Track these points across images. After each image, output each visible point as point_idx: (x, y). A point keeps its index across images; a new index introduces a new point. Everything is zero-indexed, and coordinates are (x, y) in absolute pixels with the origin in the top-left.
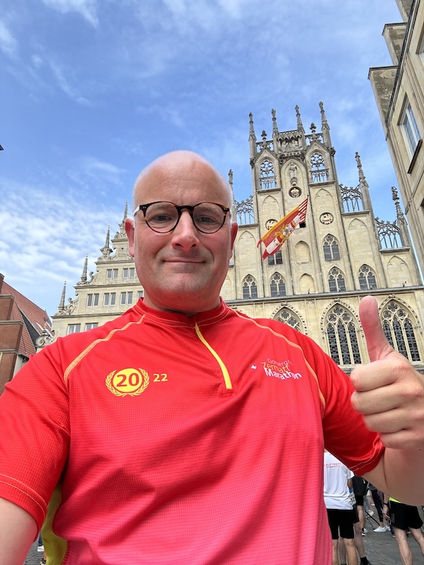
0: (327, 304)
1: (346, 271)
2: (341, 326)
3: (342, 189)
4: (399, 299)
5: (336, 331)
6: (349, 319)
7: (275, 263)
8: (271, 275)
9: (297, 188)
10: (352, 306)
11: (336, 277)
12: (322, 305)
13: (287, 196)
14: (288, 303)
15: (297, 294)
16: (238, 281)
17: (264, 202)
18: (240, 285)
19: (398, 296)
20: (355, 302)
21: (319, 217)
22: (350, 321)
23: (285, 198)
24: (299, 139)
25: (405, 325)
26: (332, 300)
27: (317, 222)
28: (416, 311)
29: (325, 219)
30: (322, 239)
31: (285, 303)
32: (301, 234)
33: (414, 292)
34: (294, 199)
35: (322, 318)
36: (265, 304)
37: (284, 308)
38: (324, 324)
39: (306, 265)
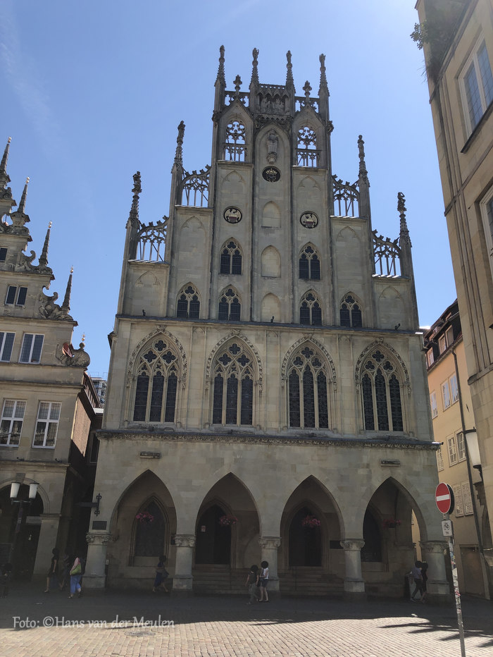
0: (293, 341)
1: (325, 298)
2: (308, 374)
3: (336, 182)
4: (388, 345)
5: (301, 379)
6: (320, 364)
7: (231, 272)
8: (222, 288)
9: (275, 169)
10: (327, 347)
11: (311, 305)
12: (287, 341)
13: (260, 178)
14: (242, 332)
15: (255, 320)
16: (173, 290)
17: (226, 179)
18: (175, 297)
20: (331, 341)
21: (300, 215)
22: (321, 368)
23: (257, 179)
24: (286, 99)
25: (390, 381)
26: (302, 336)
27: (296, 222)
28: (407, 364)
29: (308, 220)
30: (300, 248)
31: (237, 331)
32: (271, 235)
33: (407, 339)
34: (269, 182)
35: (285, 359)
36: (209, 329)
37: (235, 338)
38: (286, 367)
39: (274, 280)
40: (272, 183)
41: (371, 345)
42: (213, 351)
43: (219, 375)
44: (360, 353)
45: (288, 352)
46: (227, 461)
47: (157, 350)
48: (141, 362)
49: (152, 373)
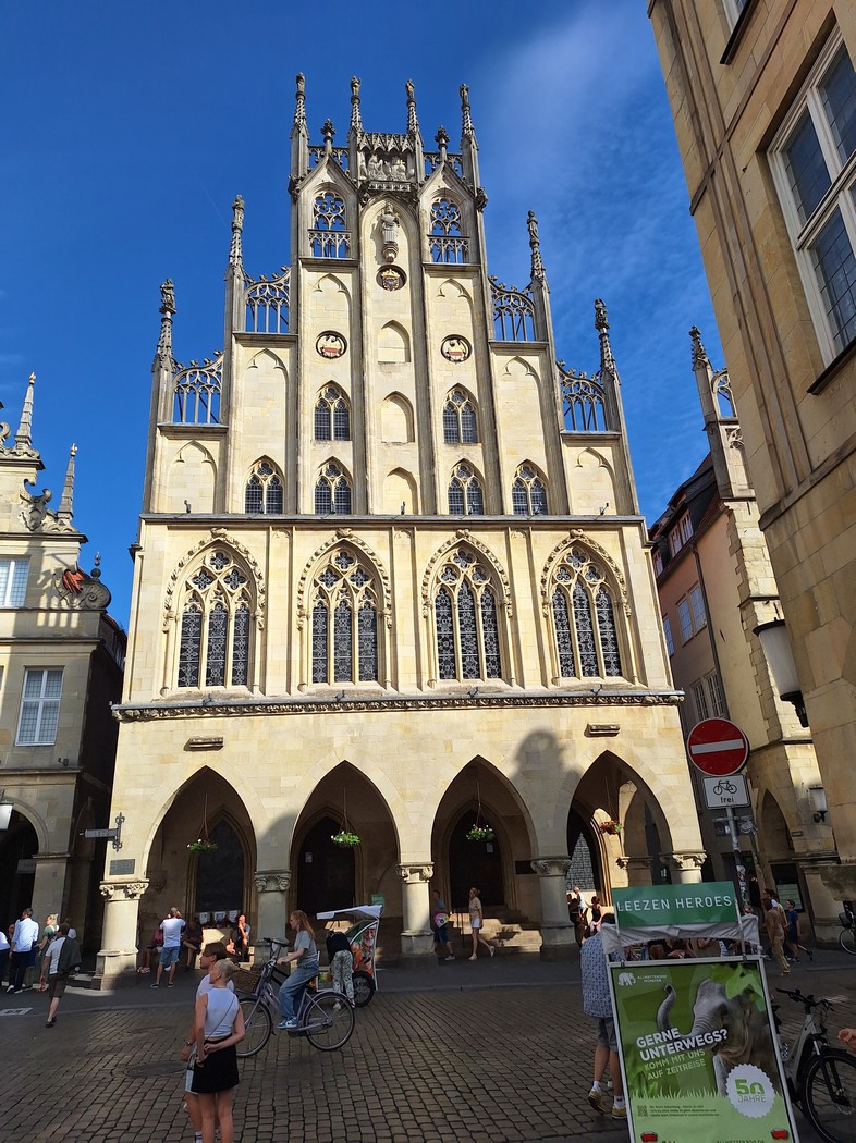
0: (440, 542)
1: (486, 472)
2: (466, 593)
3: (495, 288)
4: (591, 542)
5: (455, 602)
6: (484, 577)
7: (333, 437)
8: (319, 463)
9: (396, 269)
10: (493, 549)
11: (465, 484)
12: (430, 543)
13: (372, 284)
14: (355, 532)
15: (374, 512)
16: (236, 469)
18: (242, 481)
19: (589, 534)
20: (500, 540)
21: (439, 342)
22: (487, 581)
23: (366, 288)
24: (409, 156)
25: (597, 598)
26: (452, 534)
27: (435, 354)
28: (622, 569)
29: (453, 349)
30: (442, 392)
31: (347, 532)
32: (396, 376)
33: (621, 529)
34: (388, 291)
35: (428, 573)
36: (299, 532)
37: (343, 543)
38: (430, 585)
39: (402, 448)
40: (394, 292)
41: (565, 542)
42: (308, 565)
43: (321, 603)
44: (547, 557)
45: (433, 560)
46: (337, 743)
47: (213, 570)
48: (188, 589)
49: (209, 607)
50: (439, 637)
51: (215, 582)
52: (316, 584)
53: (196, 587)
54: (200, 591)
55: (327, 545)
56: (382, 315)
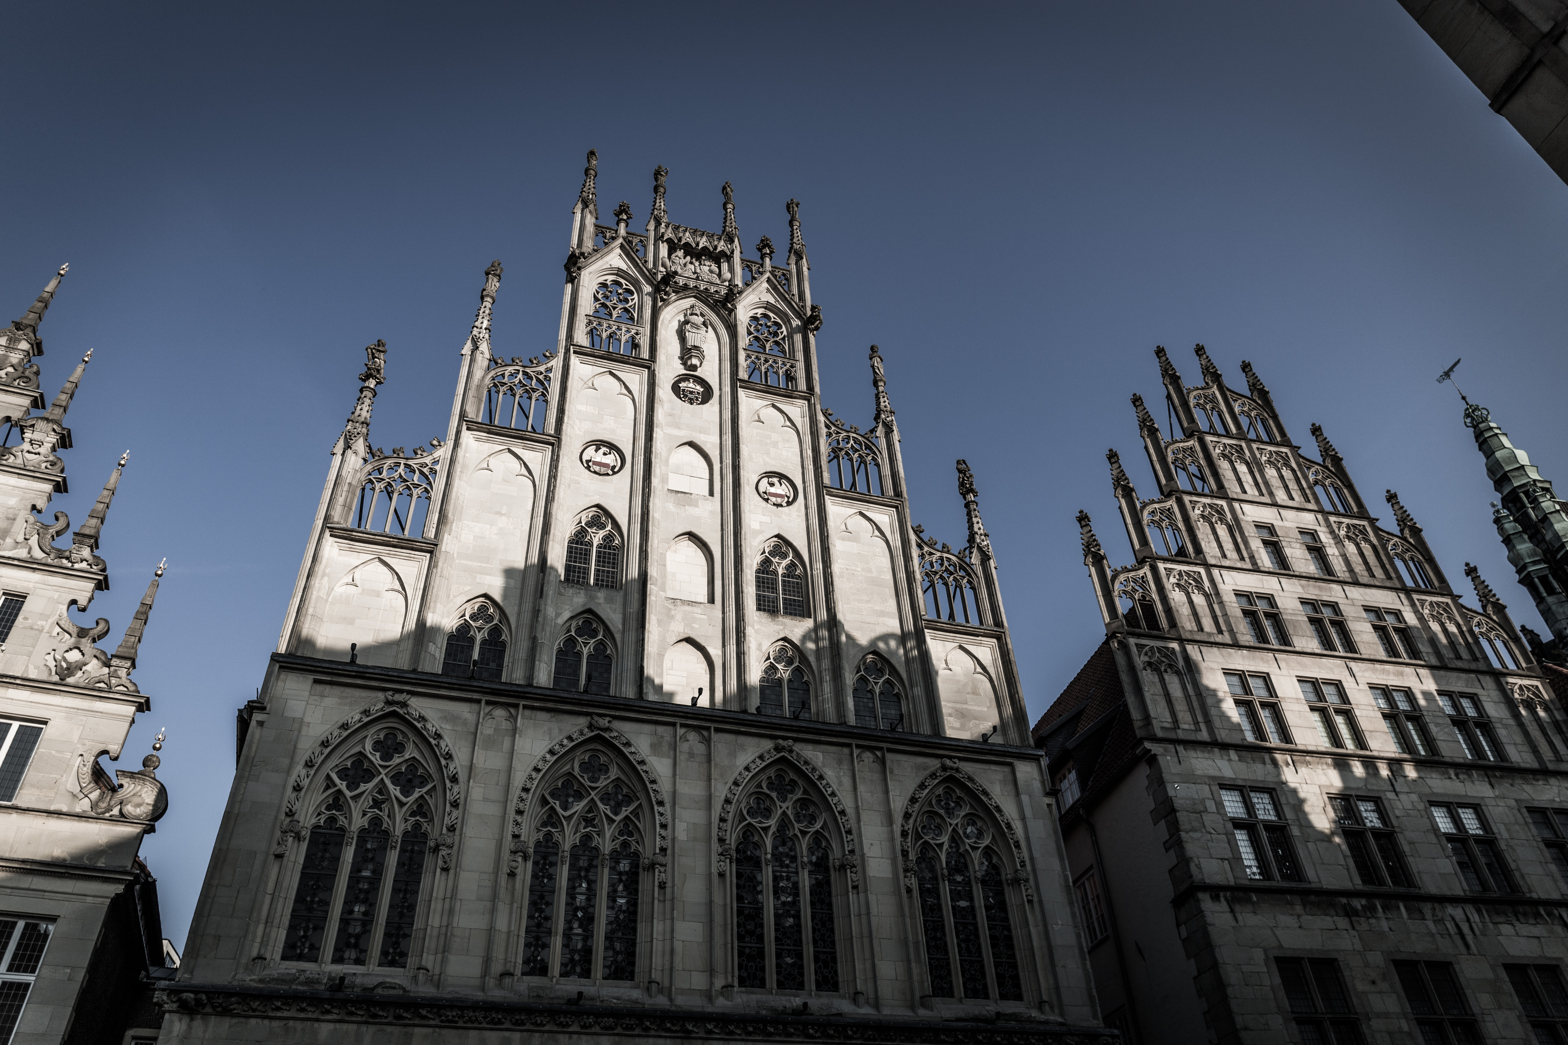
2: (784, 840)
3: (830, 424)
4: (971, 779)
5: (768, 855)
6: (813, 819)
7: (591, 581)
8: (567, 615)
9: (699, 381)
10: (830, 774)
11: (786, 672)
12: (733, 755)
13: (665, 392)
14: (617, 725)
15: (650, 697)
16: (439, 607)
17: (588, 384)
18: (443, 624)
19: (968, 768)
20: (840, 762)
21: (755, 477)
22: (818, 826)
23: (659, 394)
24: (724, 260)
26: (768, 745)
27: (748, 491)
28: (1017, 826)
29: (773, 490)
30: (756, 544)
31: (604, 722)
32: (691, 510)
33: (1011, 765)
34: (687, 405)
35: (727, 801)
36: (528, 713)
37: (598, 739)
38: (730, 823)
39: (697, 610)
40: (695, 406)
41: (933, 775)
42: (537, 770)
43: (549, 834)
44: (909, 797)
45: (736, 783)
47: (376, 758)
48: (328, 787)
49: (357, 821)
50: (740, 912)
51: (376, 780)
52: (544, 802)
53: (342, 785)
54: (348, 794)
55: (570, 738)
56: (676, 432)
